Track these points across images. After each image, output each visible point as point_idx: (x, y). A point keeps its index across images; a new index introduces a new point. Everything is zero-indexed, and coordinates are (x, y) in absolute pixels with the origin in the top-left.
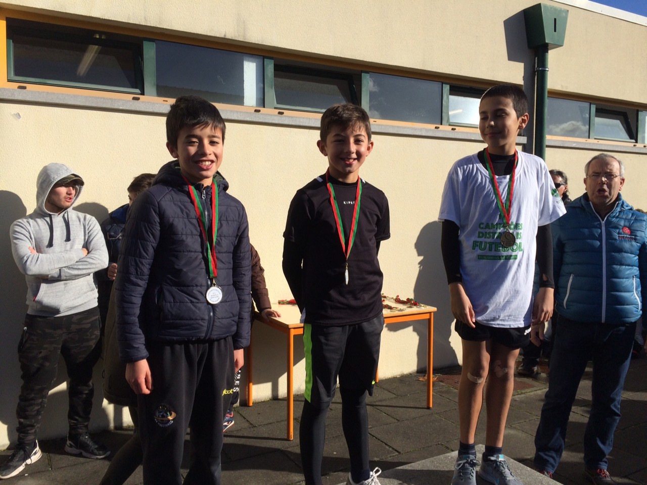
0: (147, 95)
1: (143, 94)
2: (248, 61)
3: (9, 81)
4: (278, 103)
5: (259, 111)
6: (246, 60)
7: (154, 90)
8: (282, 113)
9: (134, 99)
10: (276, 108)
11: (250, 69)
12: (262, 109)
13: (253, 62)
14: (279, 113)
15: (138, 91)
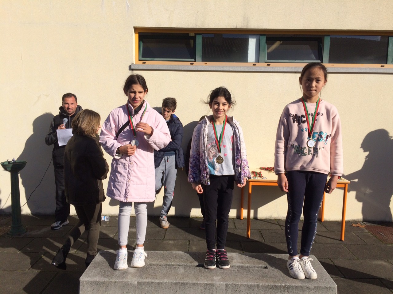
0: (197, 62)
1: (195, 61)
2: (251, 38)
3: (139, 60)
4: (268, 59)
5: (255, 65)
6: (250, 38)
7: (200, 59)
8: (269, 65)
9: (191, 64)
10: (265, 62)
11: (252, 43)
12: (257, 64)
13: (254, 38)
14: (268, 65)
15: (193, 60)
